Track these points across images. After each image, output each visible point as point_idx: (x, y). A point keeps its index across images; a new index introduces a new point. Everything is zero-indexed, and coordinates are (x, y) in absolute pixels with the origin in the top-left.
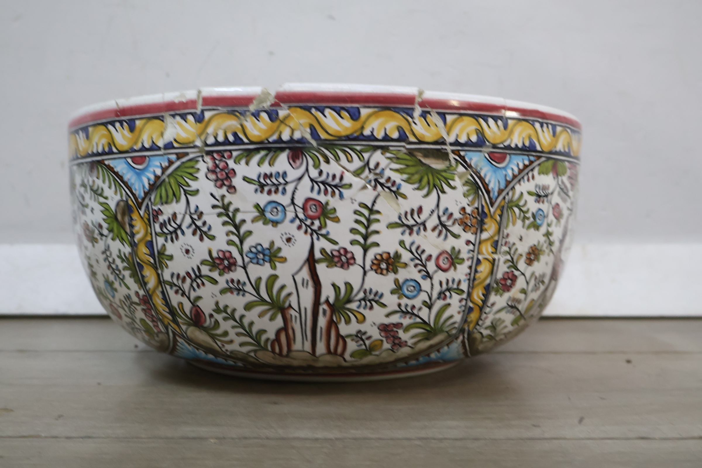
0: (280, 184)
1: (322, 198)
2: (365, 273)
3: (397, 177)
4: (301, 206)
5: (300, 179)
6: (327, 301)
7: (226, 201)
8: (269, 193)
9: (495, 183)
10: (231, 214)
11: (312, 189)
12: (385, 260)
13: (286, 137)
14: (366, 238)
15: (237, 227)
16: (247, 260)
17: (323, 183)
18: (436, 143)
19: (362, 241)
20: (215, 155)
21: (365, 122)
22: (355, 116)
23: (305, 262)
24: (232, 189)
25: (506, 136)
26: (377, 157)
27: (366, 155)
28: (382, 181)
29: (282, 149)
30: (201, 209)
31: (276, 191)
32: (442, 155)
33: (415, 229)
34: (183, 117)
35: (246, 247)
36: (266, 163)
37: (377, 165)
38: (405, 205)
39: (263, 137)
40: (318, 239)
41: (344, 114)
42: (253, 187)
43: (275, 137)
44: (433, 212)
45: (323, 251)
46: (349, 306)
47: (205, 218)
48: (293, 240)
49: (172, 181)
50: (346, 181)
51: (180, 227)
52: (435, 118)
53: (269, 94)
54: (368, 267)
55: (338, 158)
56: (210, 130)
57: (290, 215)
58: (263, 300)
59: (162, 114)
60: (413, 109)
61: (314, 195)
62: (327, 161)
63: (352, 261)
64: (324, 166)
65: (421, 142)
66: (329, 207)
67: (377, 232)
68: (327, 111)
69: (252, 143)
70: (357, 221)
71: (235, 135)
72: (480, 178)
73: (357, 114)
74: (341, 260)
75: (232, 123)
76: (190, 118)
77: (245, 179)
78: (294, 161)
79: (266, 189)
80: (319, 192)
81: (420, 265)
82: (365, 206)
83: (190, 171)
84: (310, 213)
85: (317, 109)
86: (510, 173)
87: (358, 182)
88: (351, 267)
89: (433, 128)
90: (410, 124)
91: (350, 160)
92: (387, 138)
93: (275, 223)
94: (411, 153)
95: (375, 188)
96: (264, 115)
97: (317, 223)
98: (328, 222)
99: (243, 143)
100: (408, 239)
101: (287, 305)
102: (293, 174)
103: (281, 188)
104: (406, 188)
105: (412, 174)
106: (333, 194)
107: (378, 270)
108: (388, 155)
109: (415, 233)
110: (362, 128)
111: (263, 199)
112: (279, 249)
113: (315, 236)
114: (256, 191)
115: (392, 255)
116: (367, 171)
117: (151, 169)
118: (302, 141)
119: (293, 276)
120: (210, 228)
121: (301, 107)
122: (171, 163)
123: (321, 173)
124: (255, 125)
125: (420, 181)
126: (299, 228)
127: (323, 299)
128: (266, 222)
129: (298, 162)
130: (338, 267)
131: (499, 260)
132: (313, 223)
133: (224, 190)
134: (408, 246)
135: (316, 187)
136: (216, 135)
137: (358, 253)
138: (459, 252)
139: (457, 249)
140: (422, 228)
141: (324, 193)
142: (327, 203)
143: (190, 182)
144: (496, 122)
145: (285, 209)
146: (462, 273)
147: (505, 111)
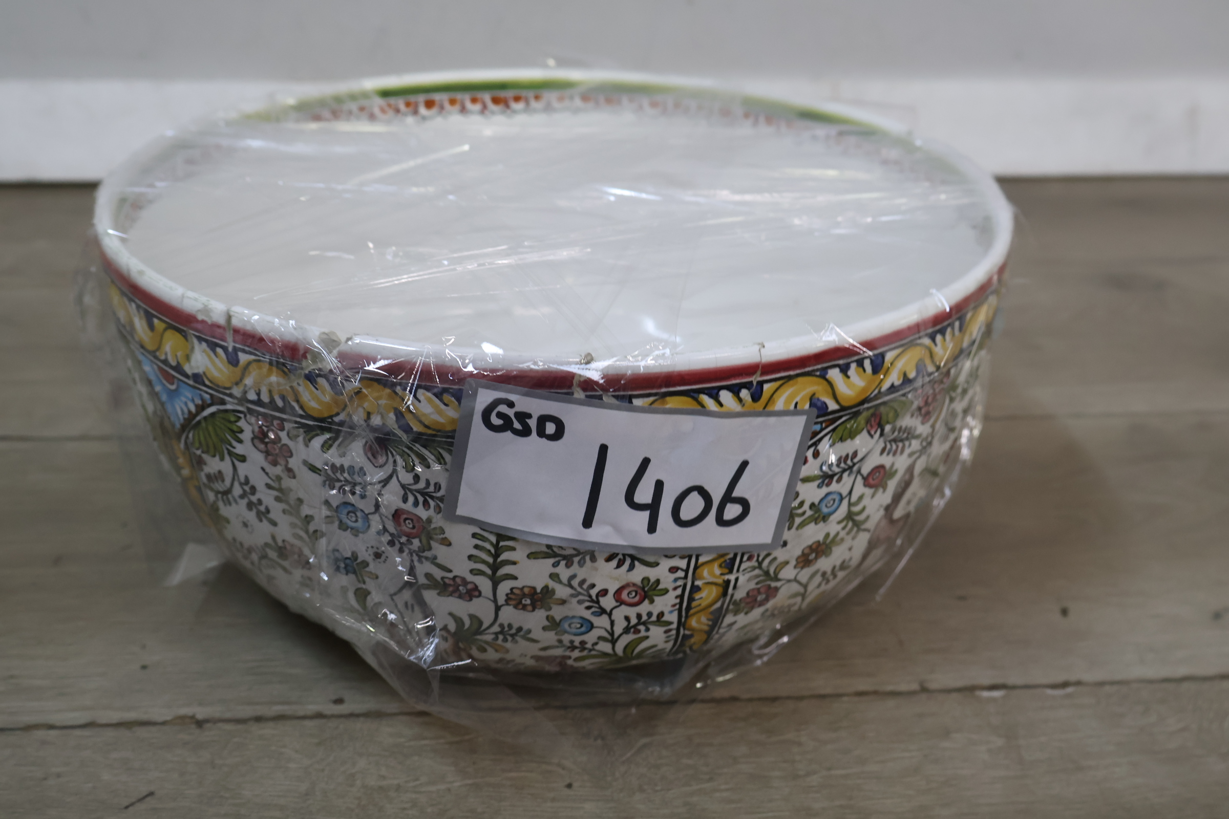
0: (356, 482)
1: (421, 513)
2: (498, 608)
4: (390, 516)
5: (385, 482)
6: (445, 627)
7: (284, 485)
8: (342, 490)
10: (292, 503)
11: (405, 498)
12: (527, 595)
13: (358, 420)
14: (494, 568)
15: (305, 523)
17: (422, 493)
19: (489, 572)
20: (261, 418)
23: (405, 585)
24: (289, 472)
29: (355, 437)
30: (251, 481)
31: (353, 491)
33: (576, 559)
34: (211, 346)
35: (320, 548)
36: (334, 449)
39: (326, 413)
40: (421, 562)
41: (448, 398)
42: (318, 479)
43: (342, 418)
45: (430, 577)
46: (480, 637)
47: (258, 494)
48: (383, 557)
49: (211, 429)
51: (230, 491)
54: (501, 599)
55: (441, 460)
56: (250, 381)
57: (375, 523)
59: (184, 328)
61: (409, 506)
62: (425, 463)
63: (476, 593)
64: (420, 469)
66: (433, 526)
67: (512, 563)
68: (420, 394)
69: (309, 417)
70: (476, 547)
71: (284, 399)
74: (460, 589)
75: (279, 381)
76: (221, 352)
77: (306, 464)
78: (374, 457)
79: (337, 485)
80: (416, 504)
81: (588, 601)
83: (232, 426)
84: (404, 528)
88: (475, 600)
93: (356, 532)
96: (324, 383)
97: (416, 543)
98: (434, 545)
99: (297, 415)
100: (564, 572)
102: (373, 473)
103: (358, 489)
106: (437, 509)
107: (519, 605)
109: (576, 565)
111: (334, 497)
112: (366, 564)
113: (415, 558)
114: (323, 484)
115: (539, 590)
117: (182, 399)
118: (384, 430)
119: (393, 598)
120: (268, 509)
122: (205, 403)
123: (417, 479)
124: (311, 393)
126: (391, 543)
128: (342, 525)
129: (381, 460)
130: (455, 597)
131: (737, 579)
132: (409, 542)
133: (278, 470)
134: (565, 580)
135: (411, 499)
136: (257, 391)
137: (485, 585)
138: (658, 582)
139: (652, 580)
140: (588, 558)
141: (424, 505)
142: (429, 521)
143: (234, 443)
144: (737, 394)
145: (366, 517)
146: (665, 604)
147: (759, 373)
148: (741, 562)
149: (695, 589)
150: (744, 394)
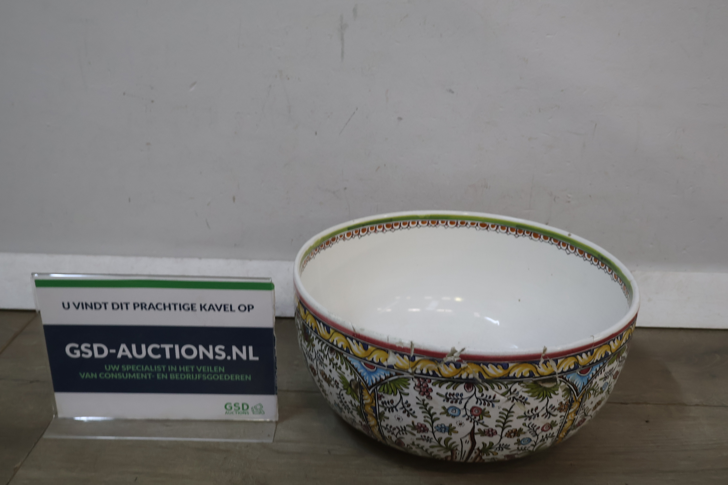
0: (458, 399)
1: (482, 407)
2: (501, 438)
3: (525, 395)
4: (470, 409)
5: (470, 397)
6: (478, 449)
7: (425, 402)
8: (452, 402)
9: (581, 384)
10: (428, 409)
11: (477, 403)
12: (514, 432)
13: (464, 376)
14: (504, 424)
15: (431, 416)
16: (434, 429)
17: (484, 400)
18: (550, 375)
19: (502, 425)
20: (420, 379)
21: (511, 370)
22: (505, 367)
23: (468, 434)
24: (429, 397)
25: (592, 358)
26: (516, 386)
27: (509, 386)
28: (517, 397)
29: (461, 383)
30: (409, 402)
31: (456, 402)
32: (554, 380)
33: (532, 417)
34: (402, 356)
35: (435, 424)
36: (452, 388)
37: (515, 390)
38: (528, 407)
39: (451, 375)
40: (477, 424)
41: (500, 367)
42: (442, 399)
43: (458, 376)
44: (543, 408)
45: (479, 430)
46: (490, 450)
47: (411, 407)
48: (463, 424)
49: (392, 385)
50: (496, 398)
51: (395, 407)
52: (552, 363)
53: (456, 351)
54: (503, 436)
55: (493, 388)
56: (419, 366)
57: (463, 413)
58: (441, 446)
59: (388, 349)
60: (539, 361)
61: (478, 405)
62: (487, 389)
63: (495, 434)
64: (485, 392)
65: (541, 376)
66: (486, 411)
67: (511, 421)
68: (489, 366)
69: (443, 377)
70: (500, 417)
71: (434, 372)
72: (573, 385)
73: (507, 367)
74: (489, 433)
75: (433, 366)
76: (406, 357)
77: (437, 394)
78: (468, 389)
79: (450, 401)
80: (481, 404)
81: (533, 432)
82: (506, 410)
83: (405, 383)
84: (474, 413)
85: (484, 364)
86: (591, 376)
87: (502, 398)
88: (494, 436)
89: (549, 368)
90: (536, 368)
91: (500, 388)
92: (522, 377)
93: (454, 417)
94: (535, 382)
95: (513, 401)
96: (452, 365)
97: (478, 418)
98: (484, 418)
99: (438, 376)
100: (528, 422)
101: (455, 448)
102: (466, 395)
103: (458, 401)
104: (530, 400)
105: (535, 392)
106: (489, 405)
107: (509, 436)
108: (522, 385)
109: (532, 419)
110: (509, 373)
111: (448, 405)
112: (455, 428)
113: (476, 423)
114: (444, 401)
115: (518, 430)
116: (509, 393)
117: (379, 374)
118: (474, 379)
119: (461, 440)
120: (414, 412)
121: (475, 363)
122: (391, 376)
123: (483, 395)
124: (446, 369)
125: (539, 395)
126: (467, 419)
127: (476, 447)
128: (448, 415)
129: (470, 390)
130: (487, 436)
131: (577, 417)
132: (475, 418)
133: (425, 397)
134: (527, 425)
135: (479, 402)
136: (421, 369)
137: (499, 430)
138: (556, 422)
139: (554, 421)
140: (536, 416)
141: (484, 405)
142: (485, 409)
143: (404, 389)
144: (587, 354)
145: (460, 411)
146: (555, 430)
147: (593, 346)
148: (580, 410)
149: (566, 422)
150: (589, 353)
